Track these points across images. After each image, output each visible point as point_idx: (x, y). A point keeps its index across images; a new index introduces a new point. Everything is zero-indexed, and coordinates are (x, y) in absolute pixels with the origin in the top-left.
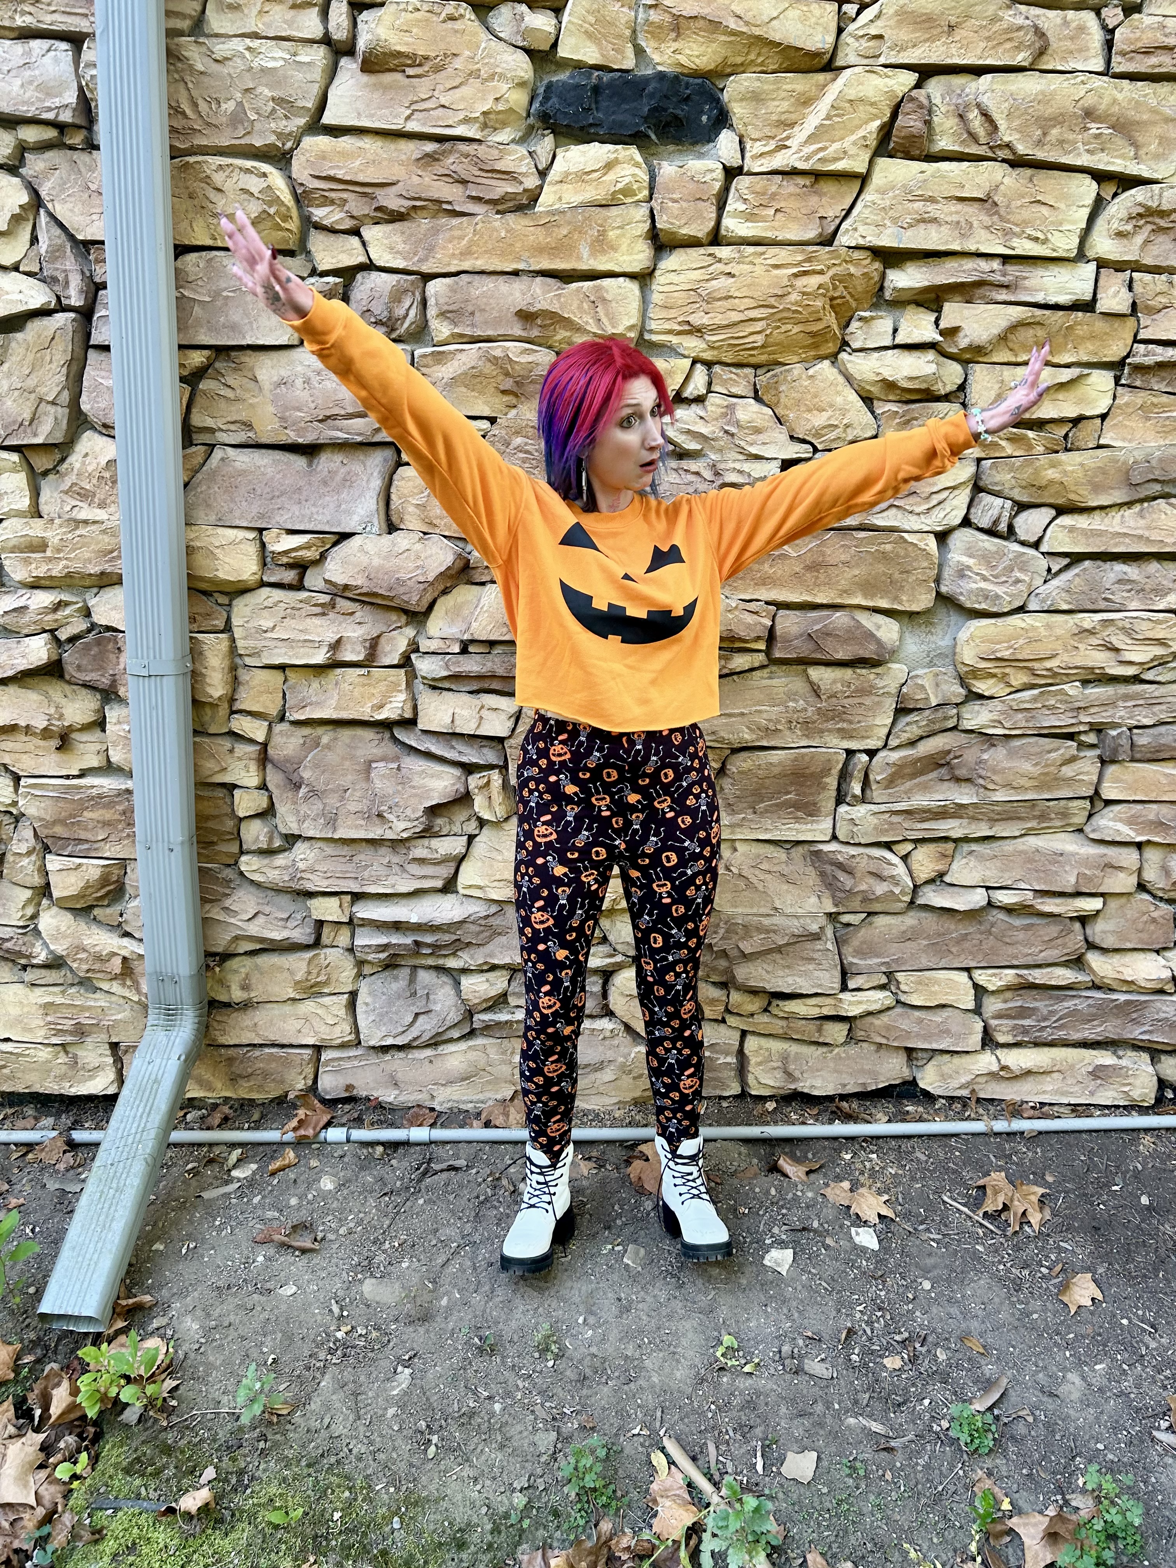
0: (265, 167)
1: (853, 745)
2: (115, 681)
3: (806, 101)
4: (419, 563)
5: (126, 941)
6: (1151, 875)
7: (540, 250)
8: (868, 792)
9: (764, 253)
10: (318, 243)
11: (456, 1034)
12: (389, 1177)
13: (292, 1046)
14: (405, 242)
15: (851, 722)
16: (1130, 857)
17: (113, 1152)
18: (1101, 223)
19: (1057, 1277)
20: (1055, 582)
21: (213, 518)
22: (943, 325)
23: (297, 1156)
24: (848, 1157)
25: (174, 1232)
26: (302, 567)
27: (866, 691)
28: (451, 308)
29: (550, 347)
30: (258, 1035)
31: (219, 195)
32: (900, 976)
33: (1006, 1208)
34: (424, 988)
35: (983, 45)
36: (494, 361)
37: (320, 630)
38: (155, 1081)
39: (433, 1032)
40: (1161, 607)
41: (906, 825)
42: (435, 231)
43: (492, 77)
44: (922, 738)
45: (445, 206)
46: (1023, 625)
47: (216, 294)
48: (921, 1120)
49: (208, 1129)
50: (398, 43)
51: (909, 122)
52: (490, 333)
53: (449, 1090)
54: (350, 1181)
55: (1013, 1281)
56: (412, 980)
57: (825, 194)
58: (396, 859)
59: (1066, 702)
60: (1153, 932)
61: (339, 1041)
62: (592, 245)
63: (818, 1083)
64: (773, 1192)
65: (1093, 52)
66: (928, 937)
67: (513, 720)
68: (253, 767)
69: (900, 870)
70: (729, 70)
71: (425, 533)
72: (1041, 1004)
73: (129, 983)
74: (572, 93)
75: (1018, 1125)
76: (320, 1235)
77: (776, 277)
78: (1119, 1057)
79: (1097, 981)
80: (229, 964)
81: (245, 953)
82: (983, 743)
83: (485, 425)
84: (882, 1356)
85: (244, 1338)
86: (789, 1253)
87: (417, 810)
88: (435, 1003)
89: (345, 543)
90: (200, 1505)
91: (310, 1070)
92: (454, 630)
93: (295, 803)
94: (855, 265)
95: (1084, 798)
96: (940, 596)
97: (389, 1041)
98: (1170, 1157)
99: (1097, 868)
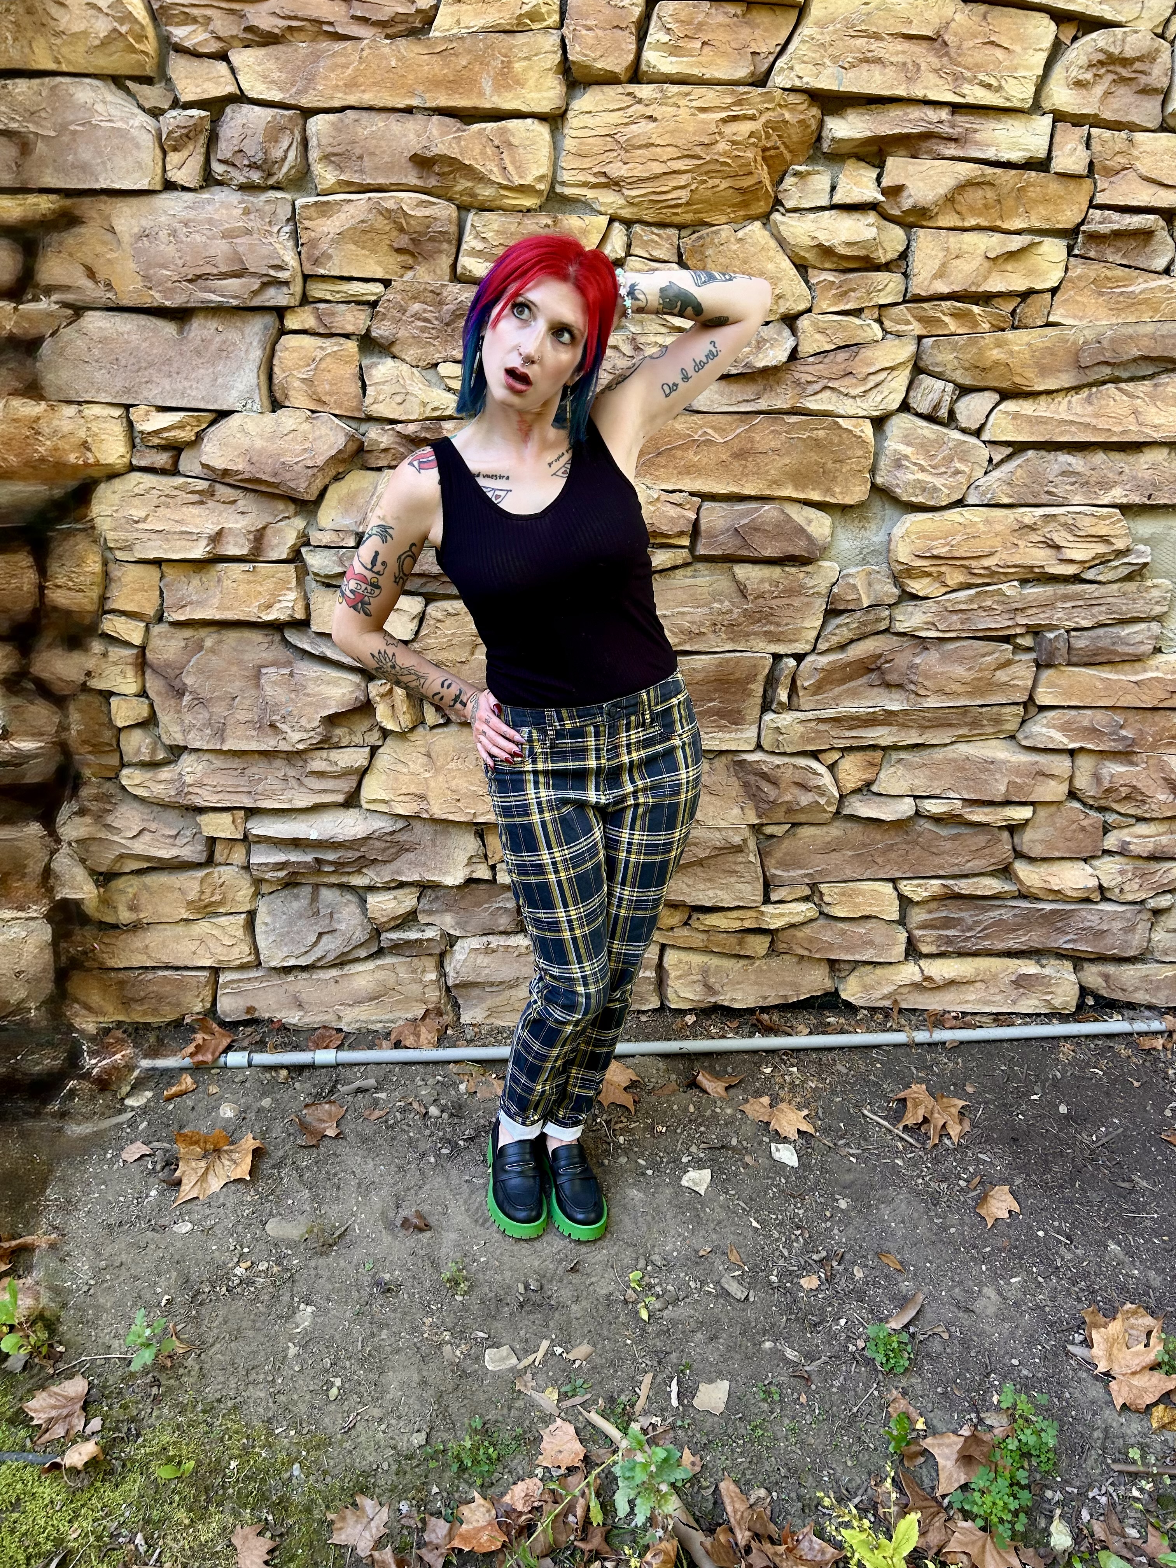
1: (781, 649)
4: (307, 445)
6: (1082, 782)
7: (436, 84)
8: (795, 699)
9: (689, 94)
10: (178, 67)
11: (363, 953)
13: (187, 968)
14: (280, 70)
16: (1062, 765)
18: (1058, 72)
19: (975, 1189)
20: (996, 474)
22: (885, 182)
23: (195, 1082)
24: (768, 1070)
26: (176, 449)
27: (795, 591)
28: (336, 150)
29: (450, 200)
30: (149, 957)
32: (824, 888)
33: (926, 1120)
34: (328, 906)
36: (387, 214)
37: (197, 520)
39: (338, 952)
40: (1105, 502)
41: (833, 733)
42: (316, 57)
44: (852, 641)
45: (326, 28)
46: (961, 520)
47: (62, 128)
48: (842, 1031)
52: (381, 181)
53: (356, 1010)
54: (252, 1107)
55: (931, 1195)
56: (314, 898)
57: (758, 26)
58: (292, 772)
59: (1003, 603)
60: (1081, 841)
61: (238, 962)
62: (495, 80)
63: (738, 996)
64: (691, 1108)
66: (853, 848)
67: (416, 621)
68: (130, 672)
69: (827, 779)
71: (313, 412)
72: (966, 914)
77: (703, 122)
78: (1043, 966)
79: (1023, 891)
80: (113, 884)
81: (132, 872)
82: (915, 646)
83: (378, 288)
84: (799, 1277)
85: (136, 1278)
86: (706, 1174)
87: (314, 719)
88: (339, 922)
89: (223, 422)
90: (86, 1459)
91: (207, 993)
92: (348, 522)
93: (179, 712)
94: (792, 110)
95: (1017, 704)
96: (874, 487)
97: (291, 962)
98: (1088, 1064)
99: (1028, 776)
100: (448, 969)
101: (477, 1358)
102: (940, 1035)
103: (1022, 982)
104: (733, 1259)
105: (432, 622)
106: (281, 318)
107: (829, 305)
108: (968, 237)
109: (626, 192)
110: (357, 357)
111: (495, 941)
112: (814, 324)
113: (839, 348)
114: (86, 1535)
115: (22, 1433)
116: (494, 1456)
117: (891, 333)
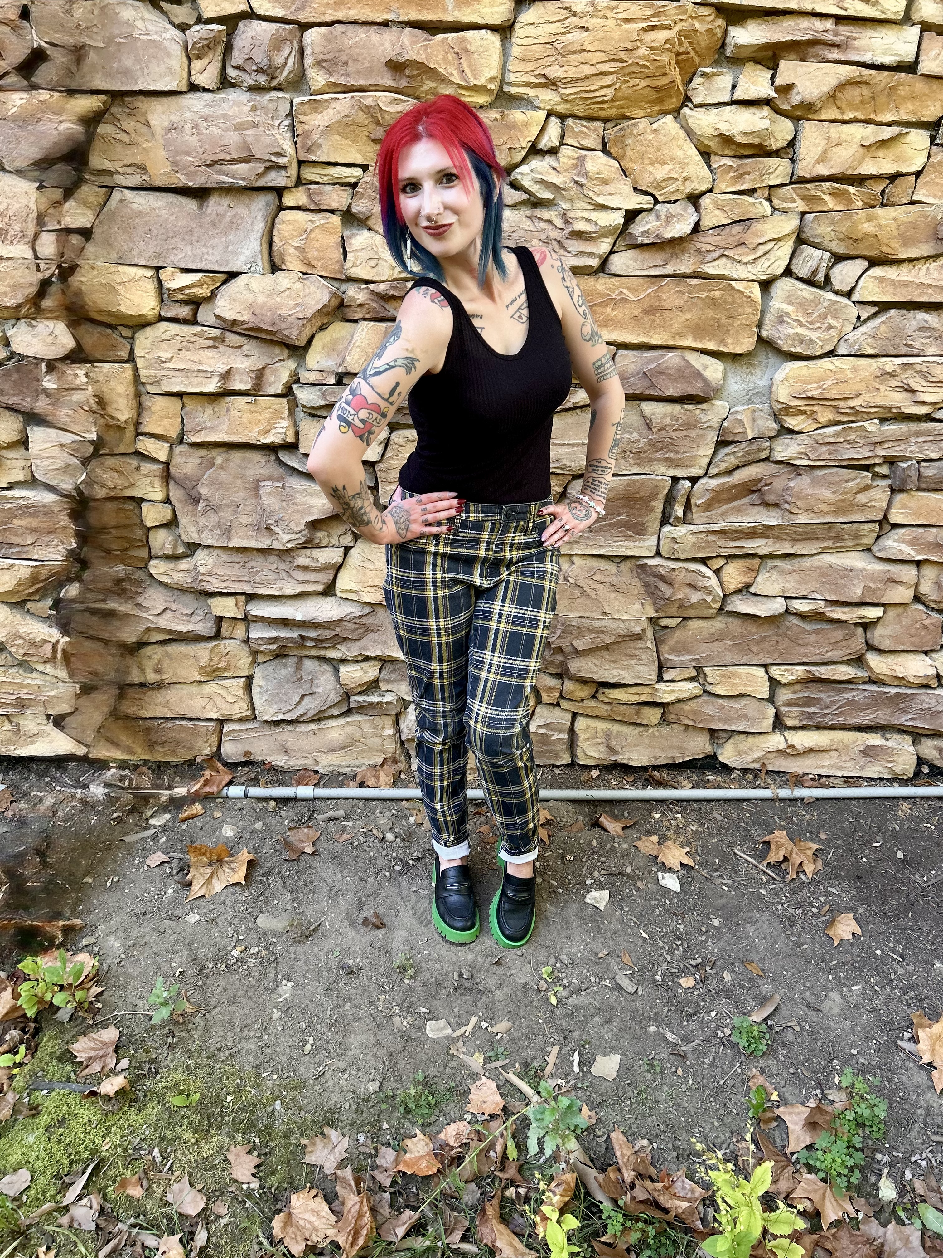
1: (678, 473)
4: (299, 301)
6: (926, 588)
7: (409, 1)
8: (689, 515)
9: (615, 8)
11: (336, 712)
13: (198, 719)
16: (909, 573)
19: (825, 915)
20: (863, 329)
21: (114, 256)
22: (778, 81)
23: (204, 808)
24: (657, 816)
25: (101, 869)
26: (195, 303)
27: (692, 425)
28: (327, 57)
30: (170, 709)
32: (708, 671)
33: (786, 859)
34: (309, 674)
36: (366, 109)
37: (212, 361)
39: (316, 710)
41: (719, 543)
44: (738, 467)
46: (832, 367)
47: (110, 41)
48: (719, 787)
52: (362, 82)
53: (330, 757)
54: (247, 829)
55: (789, 919)
56: (299, 667)
58: (282, 566)
59: (865, 437)
60: (923, 637)
61: (239, 716)
63: (635, 756)
64: (595, 843)
66: (733, 639)
67: (382, 446)
68: (157, 483)
69: (713, 581)
71: (304, 274)
72: (825, 696)
77: (626, 31)
78: (887, 740)
79: (873, 677)
80: (142, 652)
81: (157, 643)
82: (790, 472)
83: (358, 172)
84: (678, 977)
85: (157, 955)
86: (606, 894)
87: (300, 524)
88: (318, 686)
89: (233, 281)
90: (116, 1089)
91: (214, 739)
92: (330, 364)
93: (195, 516)
94: (699, 21)
95: (874, 522)
96: (760, 340)
97: (280, 717)
98: (922, 820)
99: (881, 582)
100: (402, 726)
101: (420, 1028)
102: (799, 792)
103: (869, 752)
104: (625, 961)
105: (395, 447)
106: (280, 197)
107: (727, 186)
108: (846, 128)
109: (562, 91)
110: (340, 229)
112: (715, 202)
113: (735, 222)
114: (116, 1147)
115: (68, 1068)
116: (433, 1102)
117: (778, 210)
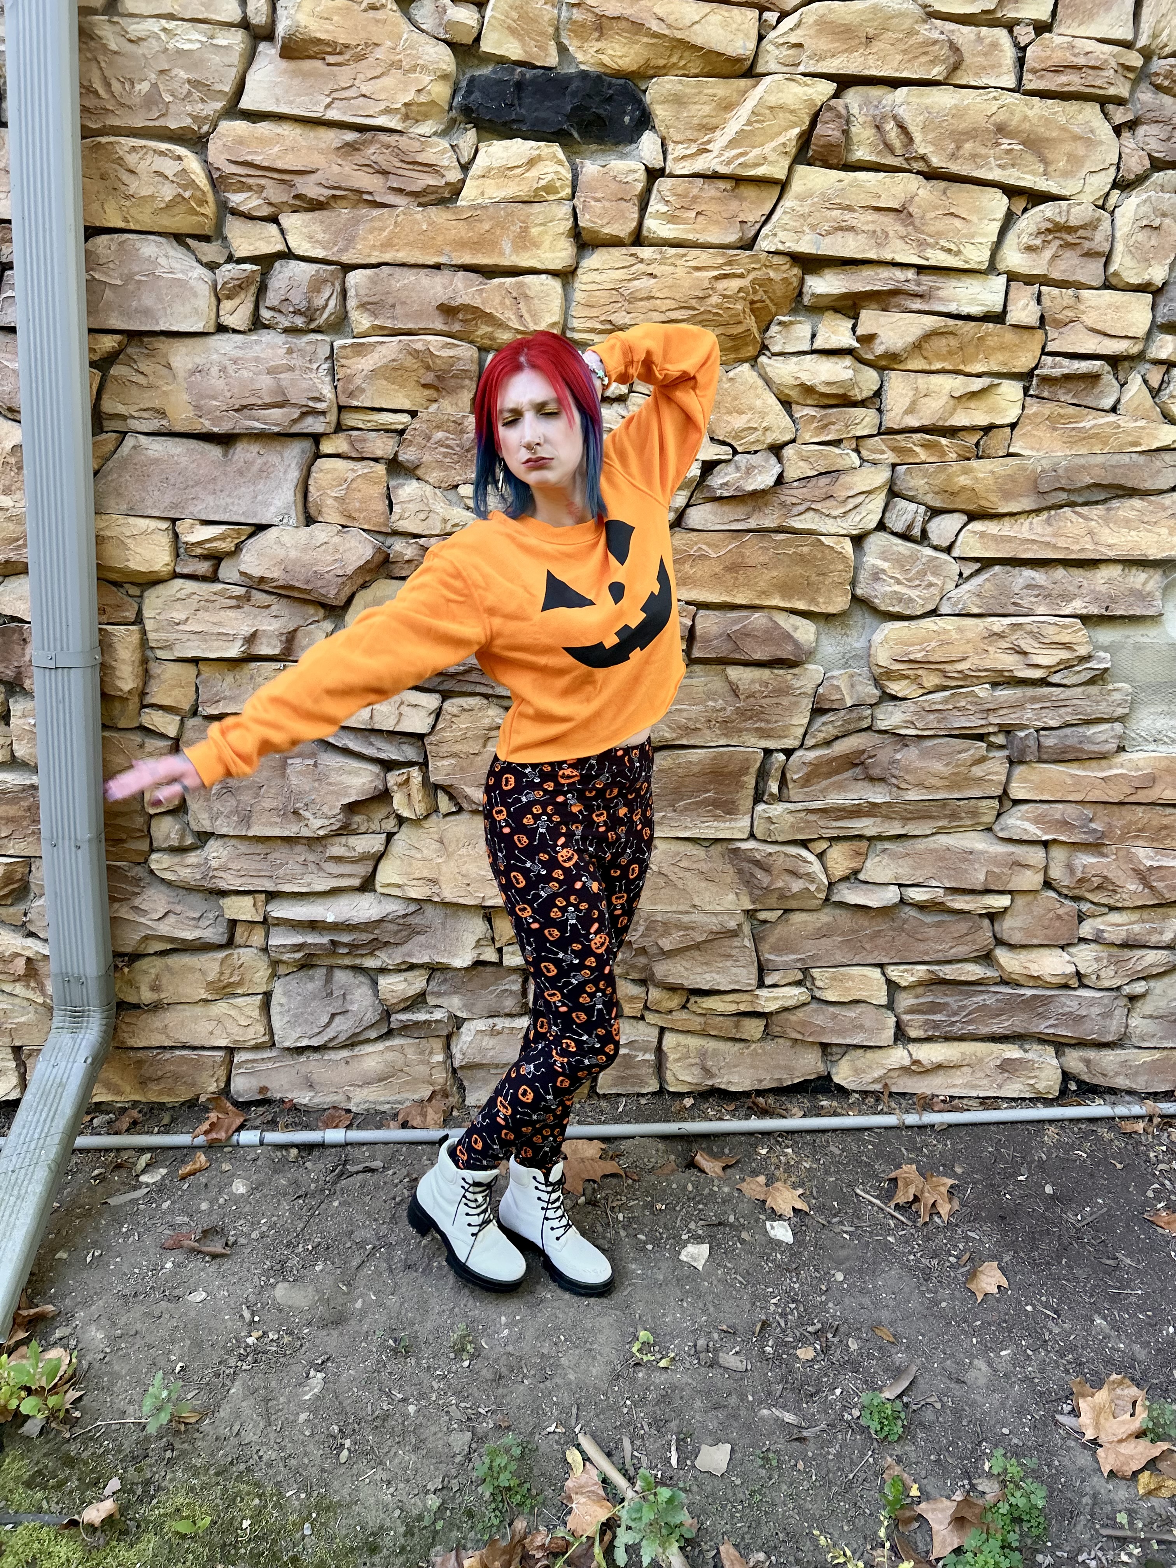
0: (181, 150)
1: (771, 744)
2: (19, 673)
3: (728, 106)
4: (339, 556)
5: (30, 941)
6: (1057, 873)
7: (462, 244)
8: (785, 791)
9: (685, 255)
10: (235, 229)
11: (373, 1035)
12: (304, 1179)
13: (203, 1048)
14: (324, 232)
15: (768, 722)
16: (1036, 856)
17: (14, 1158)
18: (1011, 237)
19: (965, 1265)
20: (966, 587)
21: (124, 507)
22: (860, 331)
23: (209, 1160)
24: (764, 1152)
25: (78, 1240)
26: (216, 558)
27: (784, 691)
28: (371, 300)
29: (471, 342)
30: (168, 1036)
31: (133, 177)
32: (815, 972)
33: (916, 1199)
34: (341, 988)
35: (899, 57)
36: (415, 354)
37: (234, 623)
38: (59, 1085)
39: (350, 1033)
40: (1067, 613)
41: (821, 823)
42: (356, 221)
43: (413, 69)
44: (837, 738)
45: (366, 197)
46: (935, 628)
47: (128, 278)
48: (835, 1114)
49: (116, 1133)
50: (318, 30)
51: (827, 130)
52: (411, 326)
53: (365, 1091)
54: (263, 1184)
55: (923, 1271)
56: (329, 979)
57: (745, 199)
58: (311, 857)
59: (976, 704)
60: (1058, 929)
61: (253, 1043)
62: (514, 241)
63: (735, 1079)
64: (690, 1187)
65: (1005, 69)
66: (843, 934)
67: (433, 716)
69: (816, 867)
70: (651, 72)
71: (344, 526)
72: (952, 1000)
73: (33, 984)
74: (495, 89)
75: (930, 1118)
76: (232, 1239)
77: (698, 279)
78: (1026, 1051)
79: (1005, 977)
80: (138, 965)
81: (156, 954)
82: (896, 743)
83: (405, 418)
84: (795, 1348)
85: (151, 1346)
86: (705, 1248)
87: (335, 807)
88: (352, 1003)
89: (261, 534)
90: (104, 1517)
91: (222, 1072)
93: (208, 800)
94: (775, 270)
95: (993, 798)
96: (855, 599)
97: (304, 1043)
98: (1072, 1147)
99: (1005, 866)
100: (455, 1050)
105: (448, 717)
106: (317, 443)
107: (811, 437)
108: (934, 378)
110: (385, 479)
111: (501, 1023)
112: (799, 453)
113: (821, 474)
115: (39, 1495)
117: (867, 461)
